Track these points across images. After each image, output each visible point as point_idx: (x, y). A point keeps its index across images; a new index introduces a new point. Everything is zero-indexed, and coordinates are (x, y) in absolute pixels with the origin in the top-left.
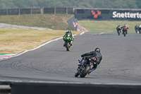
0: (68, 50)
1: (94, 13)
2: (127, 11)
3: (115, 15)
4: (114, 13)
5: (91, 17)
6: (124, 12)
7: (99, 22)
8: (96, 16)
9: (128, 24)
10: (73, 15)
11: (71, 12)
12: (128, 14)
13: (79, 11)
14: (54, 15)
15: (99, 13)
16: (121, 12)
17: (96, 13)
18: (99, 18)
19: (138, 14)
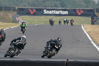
0: (23, 33)
1: (31, 11)
2: (54, 10)
3: (45, 12)
4: (45, 11)
5: (29, 14)
6: (52, 10)
7: (34, 17)
8: (32, 13)
9: (54, 19)
10: (16, 12)
11: (14, 10)
12: (55, 11)
13: (20, 9)
14: (2, 12)
15: (34, 11)
16: (49, 10)
17: (33, 11)
18: (34, 14)
19: (61, 11)
